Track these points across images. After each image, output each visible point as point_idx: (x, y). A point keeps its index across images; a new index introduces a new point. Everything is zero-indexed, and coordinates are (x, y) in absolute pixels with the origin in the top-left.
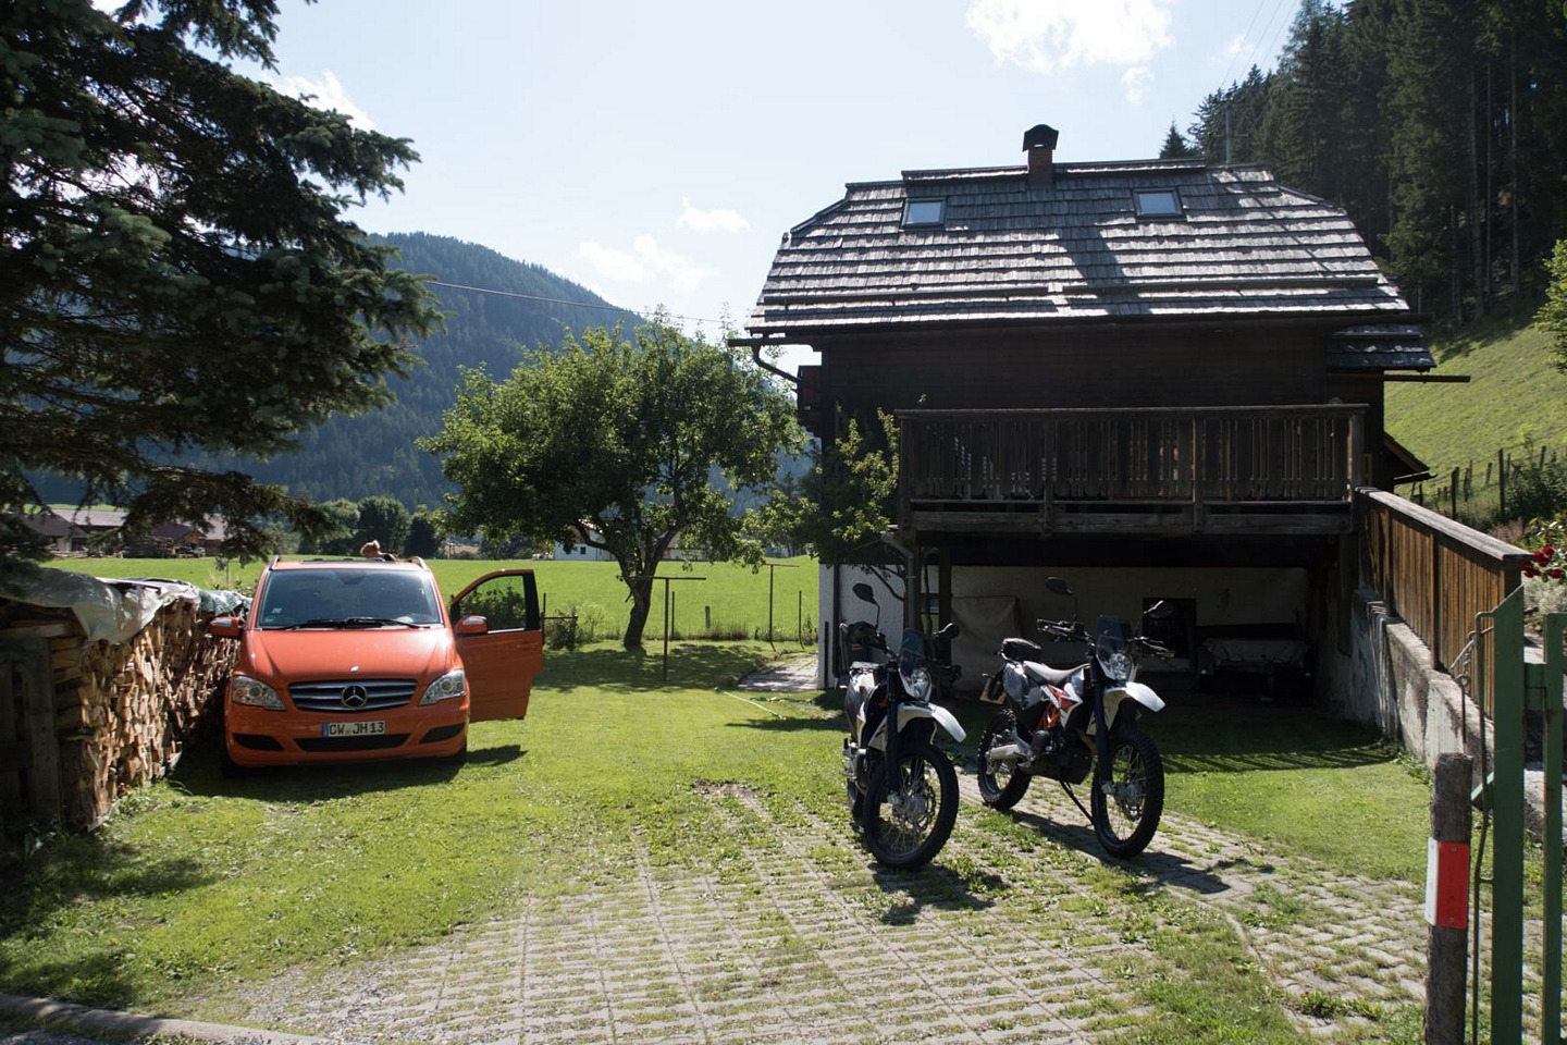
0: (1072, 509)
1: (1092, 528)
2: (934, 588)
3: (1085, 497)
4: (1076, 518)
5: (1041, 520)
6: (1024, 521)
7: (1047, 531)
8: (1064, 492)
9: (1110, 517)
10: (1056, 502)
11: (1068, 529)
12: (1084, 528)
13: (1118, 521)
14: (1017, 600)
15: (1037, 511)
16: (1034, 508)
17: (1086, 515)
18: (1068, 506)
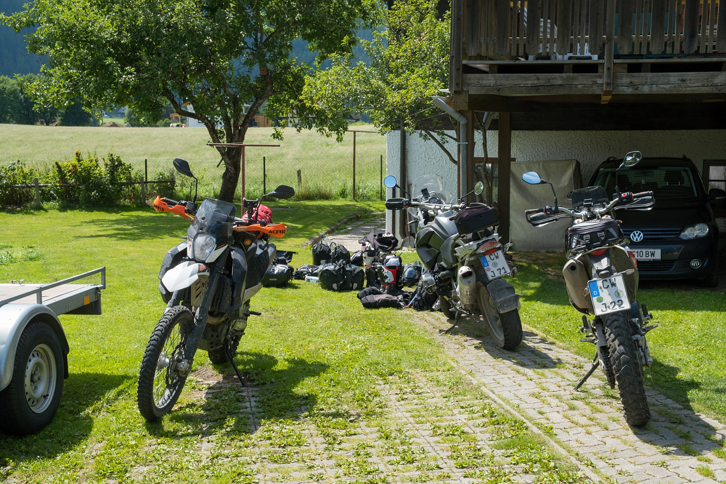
0: (634, 68)
1: (655, 89)
2: (493, 153)
3: (649, 55)
4: (637, 78)
5: (599, 81)
6: (583, 84)
7: (607, 93)
8: (626, 51)
9: (674, 77)
10: (616, 61)
11: (629, 91)
12: (646, 89)
13: (683, 81)
14: (578, 164)
15: (597, 72)
16: (592, 68)
17: (649, 74)
18: (630, 65)
